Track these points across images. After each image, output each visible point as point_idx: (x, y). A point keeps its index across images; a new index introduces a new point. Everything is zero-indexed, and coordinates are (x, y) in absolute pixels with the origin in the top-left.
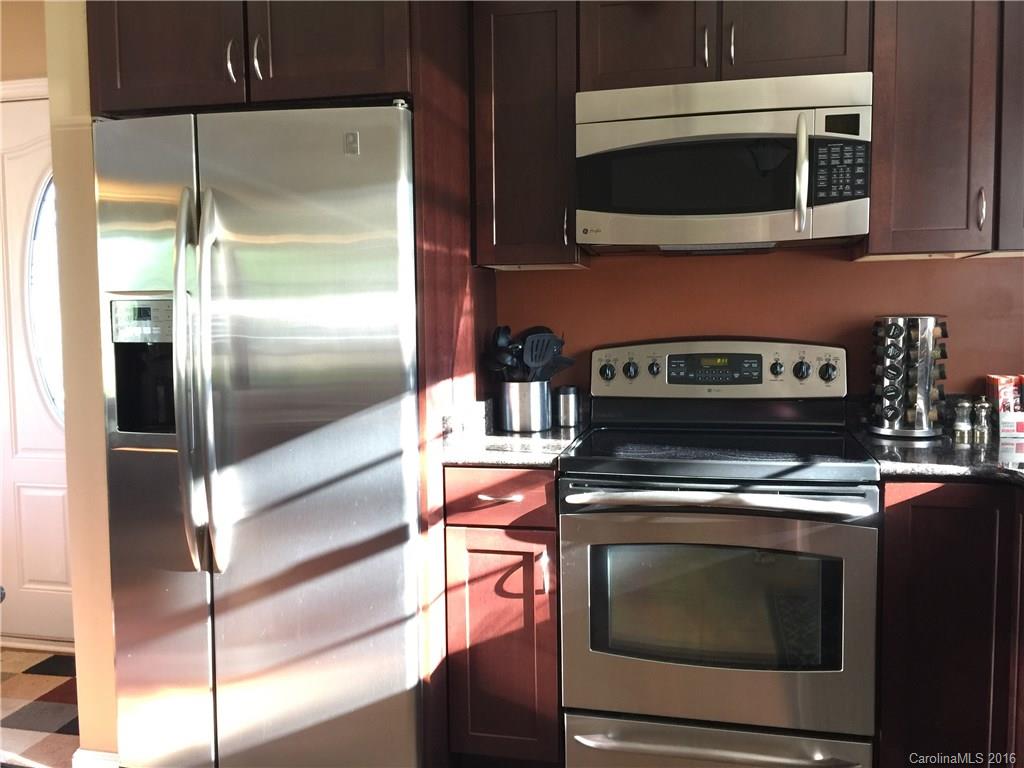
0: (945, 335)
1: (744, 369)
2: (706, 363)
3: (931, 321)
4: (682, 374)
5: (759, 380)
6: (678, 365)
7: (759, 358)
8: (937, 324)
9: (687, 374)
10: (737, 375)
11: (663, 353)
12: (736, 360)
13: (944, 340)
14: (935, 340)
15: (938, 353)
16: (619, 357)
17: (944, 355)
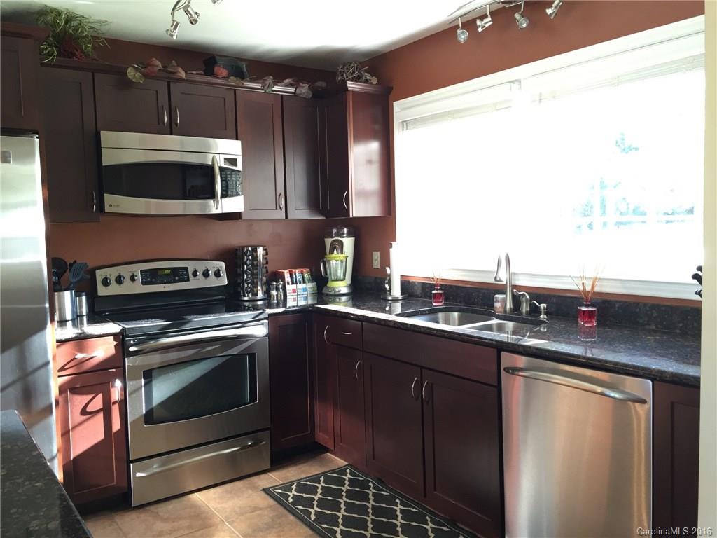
0: (267, 254)
1: (179, 275)
2: (160, 273)
3: (261, 248)
4: (149, 279)
5: (188, 280)
6: (146, 275)
7: (186, 269)
8: (264, 250)
9: (151, 279)
10: (177, 278)
11: (137, 269)
12: (175, 271)
13: (267, 256)
14: (263, 256)
15: (265, 263)
16: (112, 273)
17: (267, 263)
